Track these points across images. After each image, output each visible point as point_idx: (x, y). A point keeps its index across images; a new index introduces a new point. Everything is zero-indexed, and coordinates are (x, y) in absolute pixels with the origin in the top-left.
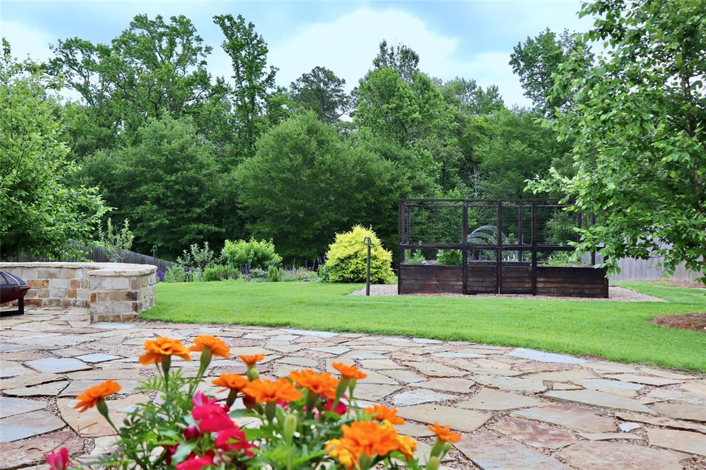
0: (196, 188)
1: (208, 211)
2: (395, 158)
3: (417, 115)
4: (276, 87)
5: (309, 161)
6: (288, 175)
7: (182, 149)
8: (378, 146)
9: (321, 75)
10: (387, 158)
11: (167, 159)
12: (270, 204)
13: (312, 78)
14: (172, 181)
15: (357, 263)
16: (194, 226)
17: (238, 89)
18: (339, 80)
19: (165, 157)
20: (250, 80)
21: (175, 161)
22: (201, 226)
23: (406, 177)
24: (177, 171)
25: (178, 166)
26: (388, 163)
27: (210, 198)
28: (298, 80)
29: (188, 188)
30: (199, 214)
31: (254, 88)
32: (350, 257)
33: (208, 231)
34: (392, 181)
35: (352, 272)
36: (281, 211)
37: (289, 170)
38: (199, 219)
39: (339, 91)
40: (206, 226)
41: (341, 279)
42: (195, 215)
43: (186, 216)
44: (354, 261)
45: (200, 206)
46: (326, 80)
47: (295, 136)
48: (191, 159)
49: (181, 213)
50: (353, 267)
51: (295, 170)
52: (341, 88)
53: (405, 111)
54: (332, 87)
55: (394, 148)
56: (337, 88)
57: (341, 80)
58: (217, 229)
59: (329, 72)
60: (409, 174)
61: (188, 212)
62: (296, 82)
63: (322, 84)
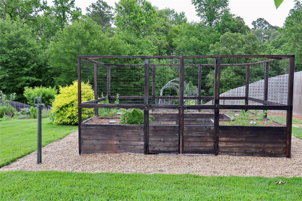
0: (25, 57)
1: (33, 69)
2: (133, 43)
3: (144, 21)
4: (76, 7)
5: (85, 43)
6: (74, 51)
7: (18, 36)
8: (124, 37)
9: (101, 4)
10: (128, 43)
11: (8, 41)
12: (64, 66)
13: (97, 6)
14: (11, 53)
15: (73, 111)
16: (24, 78)
17: (56, 8)
18: (110, 7)
19: (7, 40)
20: (62, 3)
21: (12, 43)
22: (28, 78)
23: (138, 53)
24: (14, 48)
25: (14, 45)
26: (129, 45)
27: (33, 63)
28: (90, 6)
29: (20, 57)
30: (28, 71)
31: (63, 7)
32: (67, 106)
33: (33, 81)
34: (131, 54)
35: (69, 117)
36: (70, 70)
37: (75, 48)
38: (27, 74)
39: (110, 12)
40: (31, 78)
41: (62, 122)
42: (25, 72)
43: (20, 72)
44: (70, 109)
45: (28, 67)
46: (104, 7)
47: (78, 29)
48: (24, 42)
49: (17, 71)
50: (69, 114)
51: (78, 49)
52: (111, 11)
53: (138, 19)
54: (107, 10)
55: (132, 37)
56: (109, 11)
57: (111, 7)
58: (37, 80)
59: (105, 3)
60: (139, 52)
61: (22, 70)
62: (89, 7)
63: (101, 9)
